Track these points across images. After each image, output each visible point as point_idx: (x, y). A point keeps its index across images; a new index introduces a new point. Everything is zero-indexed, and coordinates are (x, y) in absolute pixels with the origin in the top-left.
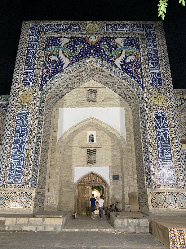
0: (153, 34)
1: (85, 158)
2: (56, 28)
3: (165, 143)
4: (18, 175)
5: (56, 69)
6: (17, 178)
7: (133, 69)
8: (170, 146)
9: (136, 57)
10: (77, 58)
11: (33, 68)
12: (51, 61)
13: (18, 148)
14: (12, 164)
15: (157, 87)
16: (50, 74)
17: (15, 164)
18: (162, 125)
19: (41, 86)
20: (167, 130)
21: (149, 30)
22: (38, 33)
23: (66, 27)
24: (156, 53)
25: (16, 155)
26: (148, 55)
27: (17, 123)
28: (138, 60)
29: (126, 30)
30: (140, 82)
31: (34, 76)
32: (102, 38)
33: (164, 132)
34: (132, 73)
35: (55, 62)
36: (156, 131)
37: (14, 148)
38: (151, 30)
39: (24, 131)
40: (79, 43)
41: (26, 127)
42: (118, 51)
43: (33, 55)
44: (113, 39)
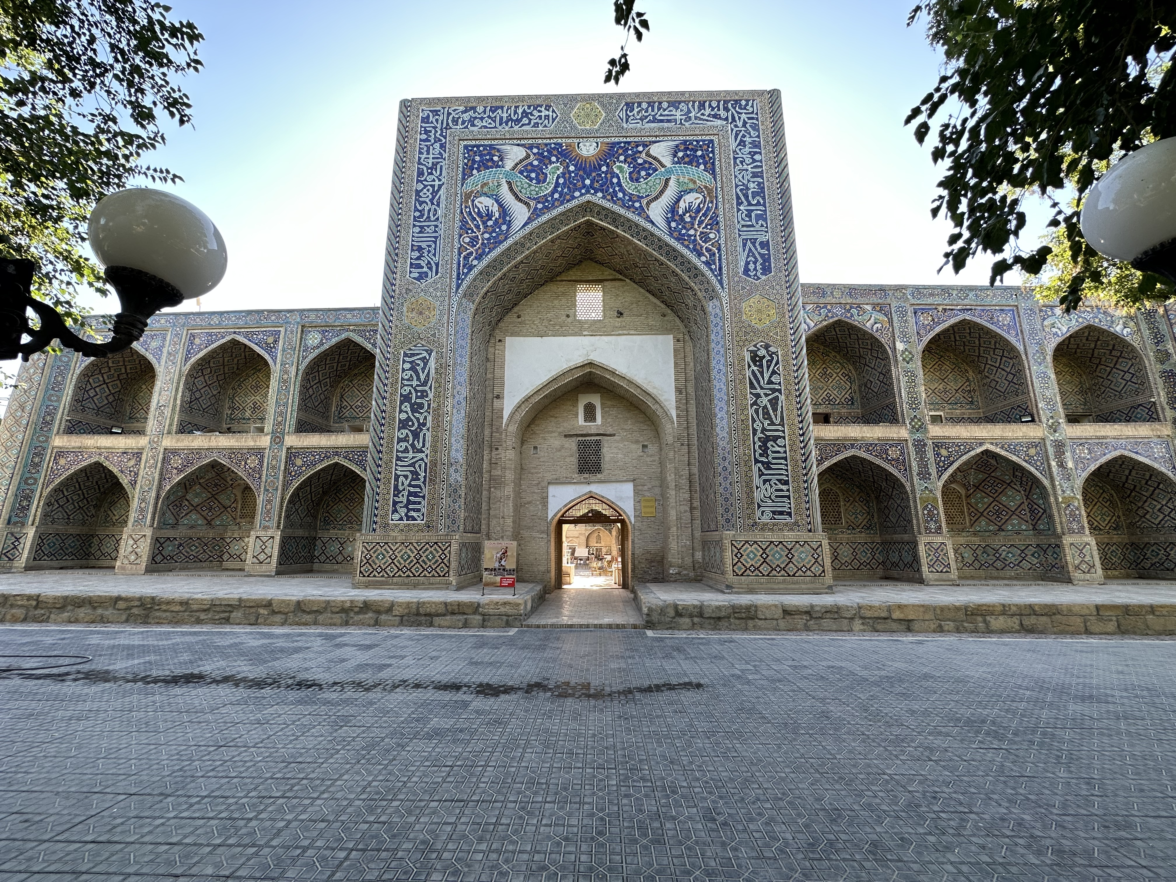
0: (754, 129)
1: (573, 461)
2: (489, 117)
3: (772, 423)
4: (415, 503)
5: (494, 235)
6: (414, 510)
7: (696, 230)
8: (783, 431)
9: (705, 197)
10: (547, 201)
11: (436, 232)
12: (479, 214)
13: (411, 438)
14: (397, 477)
15: (759, 278)
16: (479, 248)
17: (406, 477)
18: (766, 379)
19: (457, 282)
20: (779, 391)
21: (744, 116)
22: (441, 135)
23: (515, 112)
24: (759, 184)
25: (406, 458)
26: (738, 190)
27: (403, 379)
28: (710, 205)
29: (678, 117)
30: (713, 267)
31: (437, 255)
32: (614, 144)
33: (770, 395)
34: (695, 240)
35: (489, 216)
36: (751, 393)
37: (400, 440)
38: (749, 118)
39: (422, 397)
40: (554, 159)
41: (427, 388)
42: (655, 181)
43: (433, 198)
44: (645, 146)
